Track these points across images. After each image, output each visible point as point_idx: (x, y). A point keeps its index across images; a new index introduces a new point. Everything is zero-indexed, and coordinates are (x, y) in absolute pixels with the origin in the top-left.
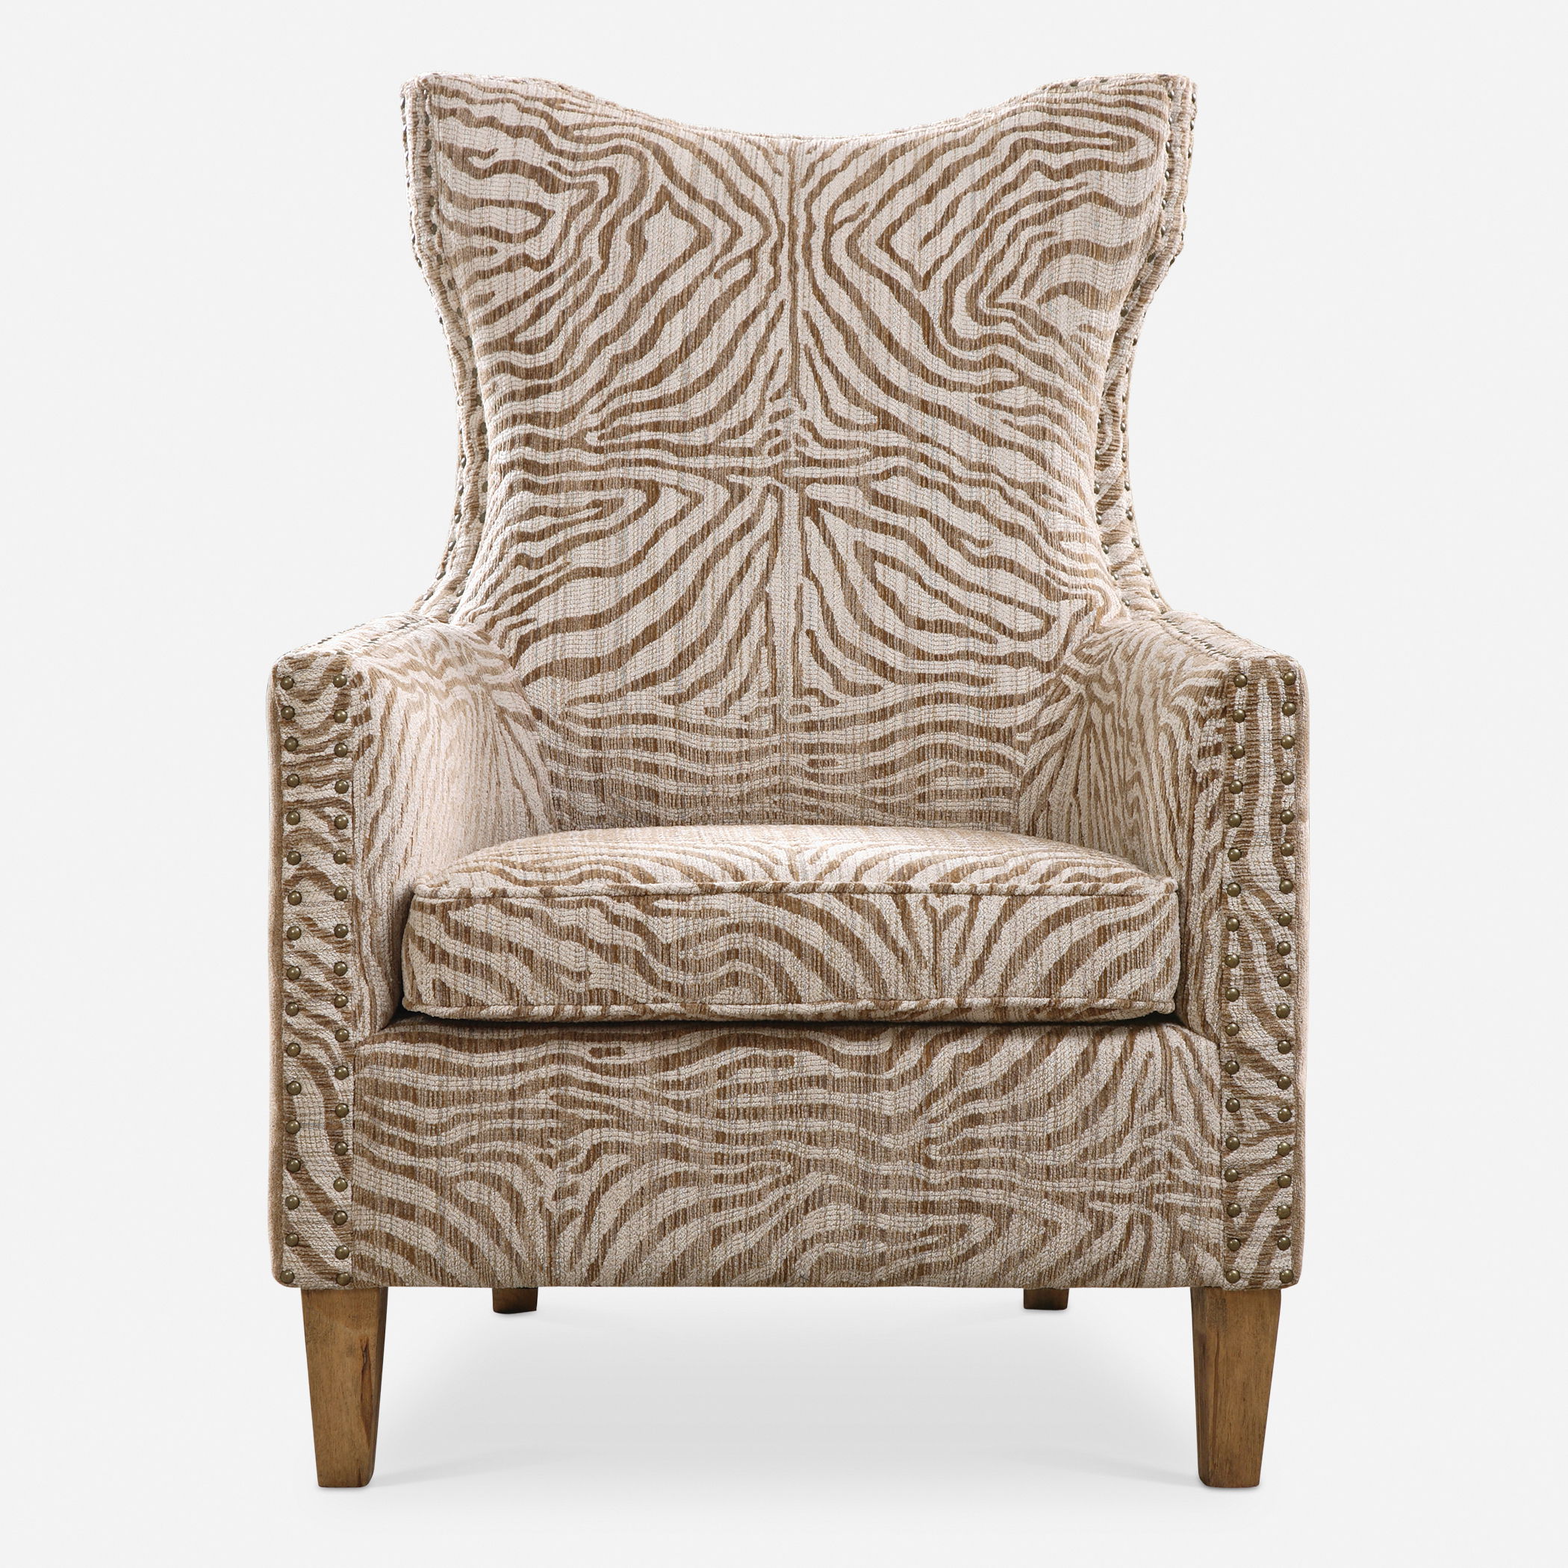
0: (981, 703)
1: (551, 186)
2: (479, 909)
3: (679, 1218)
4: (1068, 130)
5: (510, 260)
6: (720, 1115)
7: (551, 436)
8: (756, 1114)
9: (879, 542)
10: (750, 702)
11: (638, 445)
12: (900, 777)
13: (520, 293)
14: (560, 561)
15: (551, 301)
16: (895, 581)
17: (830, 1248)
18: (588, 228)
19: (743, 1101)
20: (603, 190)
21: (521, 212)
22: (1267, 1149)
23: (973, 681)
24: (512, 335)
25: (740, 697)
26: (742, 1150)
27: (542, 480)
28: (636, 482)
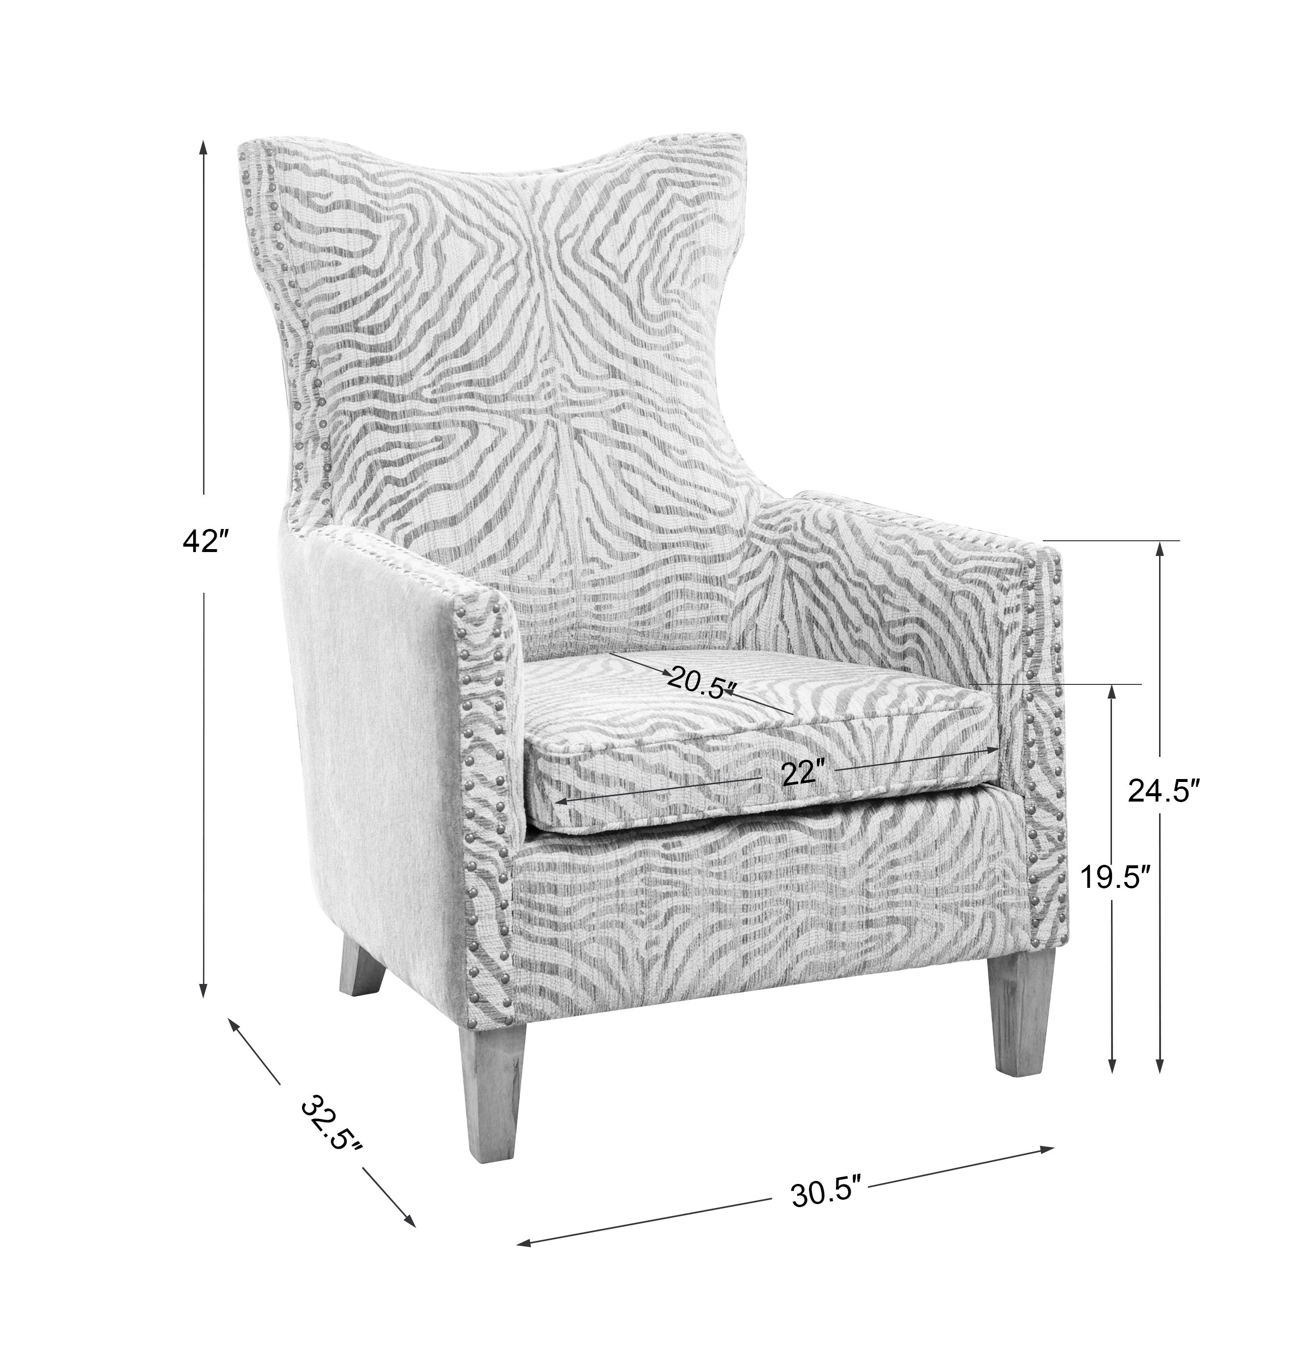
0: (705, 560)
1: (377, 219)
2: (599, 757)
3: (721, 952)
4: (690, 173)
5: (352, 270)
6: (745, 879)
7: (396, 393)
8: (767, 875)
9: (622, 455)
10: (555, 569)
11: (460, 397)
12: (654, 613)
13: (362, 292)
14: (420, 480)
15: (386, 298)
16: (636, 481)
17: (812, 958)
18: (406, 246)
19: (758, 868)
20: (410, 221)
21: (358, 237)
22: (1052, 862)
23: (696, 546)
24: (356, 322)
25: (549, 566)
26: (758, 900)
27: (391, 423)
28: (462, 422)
